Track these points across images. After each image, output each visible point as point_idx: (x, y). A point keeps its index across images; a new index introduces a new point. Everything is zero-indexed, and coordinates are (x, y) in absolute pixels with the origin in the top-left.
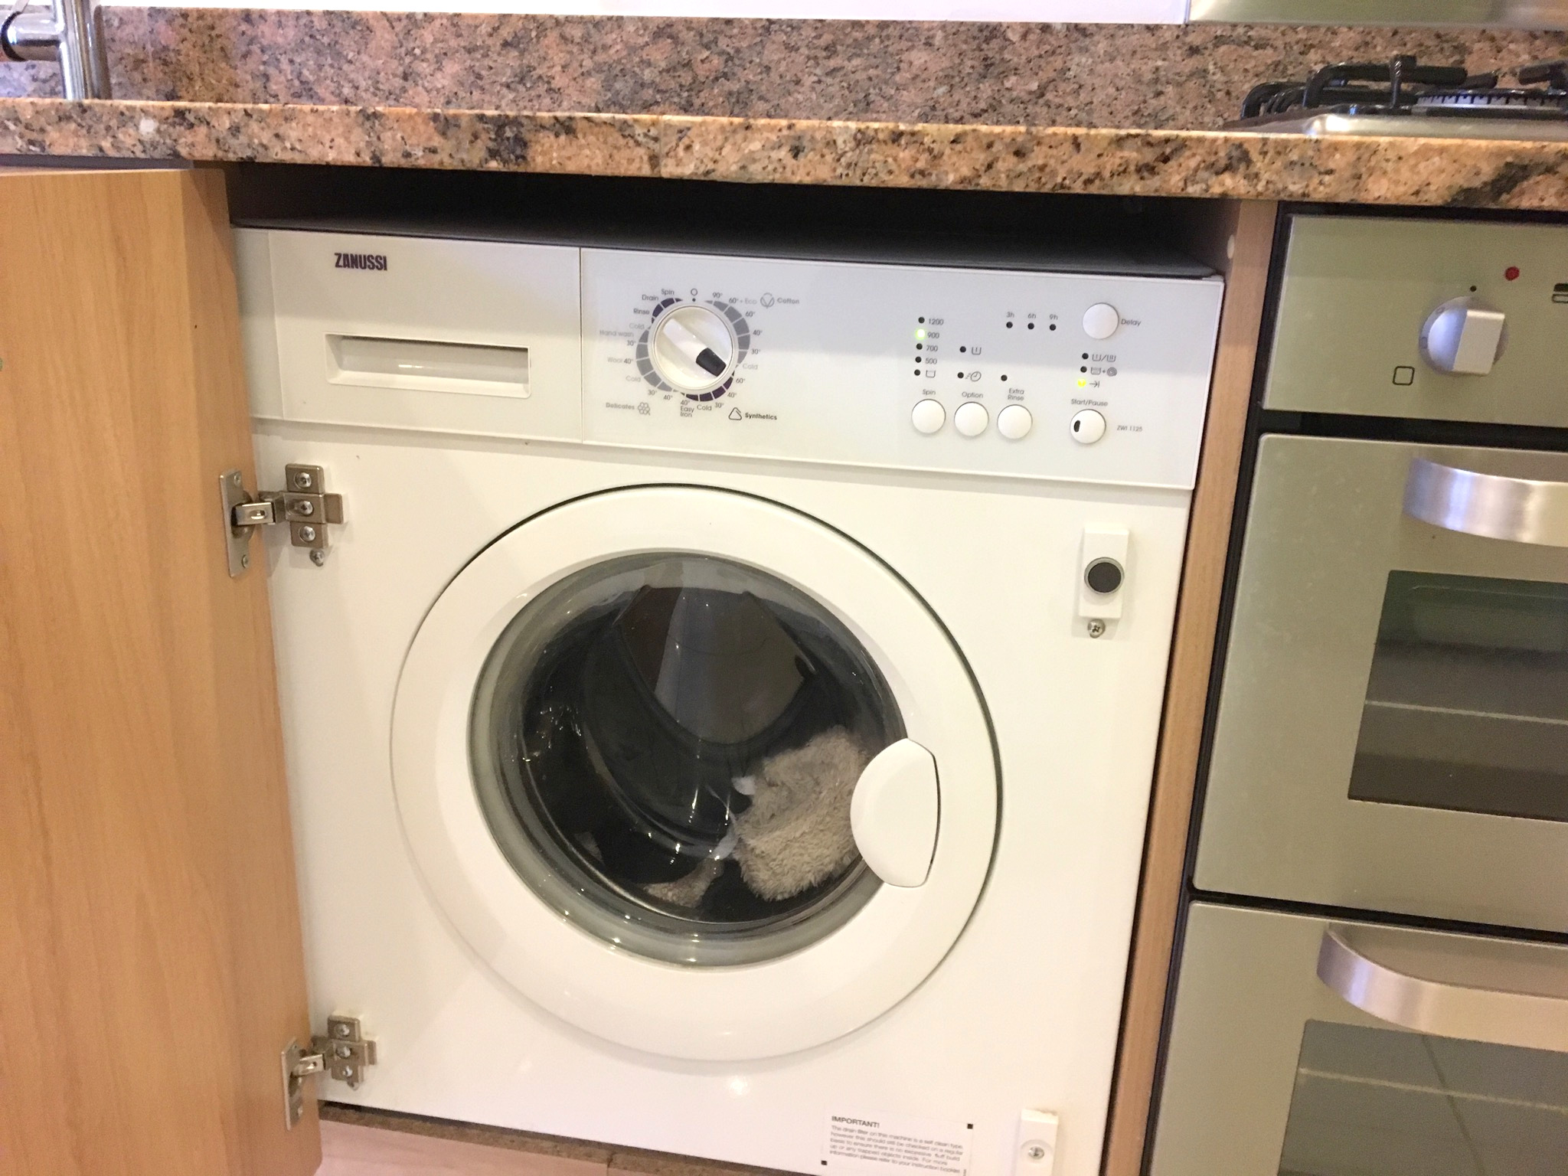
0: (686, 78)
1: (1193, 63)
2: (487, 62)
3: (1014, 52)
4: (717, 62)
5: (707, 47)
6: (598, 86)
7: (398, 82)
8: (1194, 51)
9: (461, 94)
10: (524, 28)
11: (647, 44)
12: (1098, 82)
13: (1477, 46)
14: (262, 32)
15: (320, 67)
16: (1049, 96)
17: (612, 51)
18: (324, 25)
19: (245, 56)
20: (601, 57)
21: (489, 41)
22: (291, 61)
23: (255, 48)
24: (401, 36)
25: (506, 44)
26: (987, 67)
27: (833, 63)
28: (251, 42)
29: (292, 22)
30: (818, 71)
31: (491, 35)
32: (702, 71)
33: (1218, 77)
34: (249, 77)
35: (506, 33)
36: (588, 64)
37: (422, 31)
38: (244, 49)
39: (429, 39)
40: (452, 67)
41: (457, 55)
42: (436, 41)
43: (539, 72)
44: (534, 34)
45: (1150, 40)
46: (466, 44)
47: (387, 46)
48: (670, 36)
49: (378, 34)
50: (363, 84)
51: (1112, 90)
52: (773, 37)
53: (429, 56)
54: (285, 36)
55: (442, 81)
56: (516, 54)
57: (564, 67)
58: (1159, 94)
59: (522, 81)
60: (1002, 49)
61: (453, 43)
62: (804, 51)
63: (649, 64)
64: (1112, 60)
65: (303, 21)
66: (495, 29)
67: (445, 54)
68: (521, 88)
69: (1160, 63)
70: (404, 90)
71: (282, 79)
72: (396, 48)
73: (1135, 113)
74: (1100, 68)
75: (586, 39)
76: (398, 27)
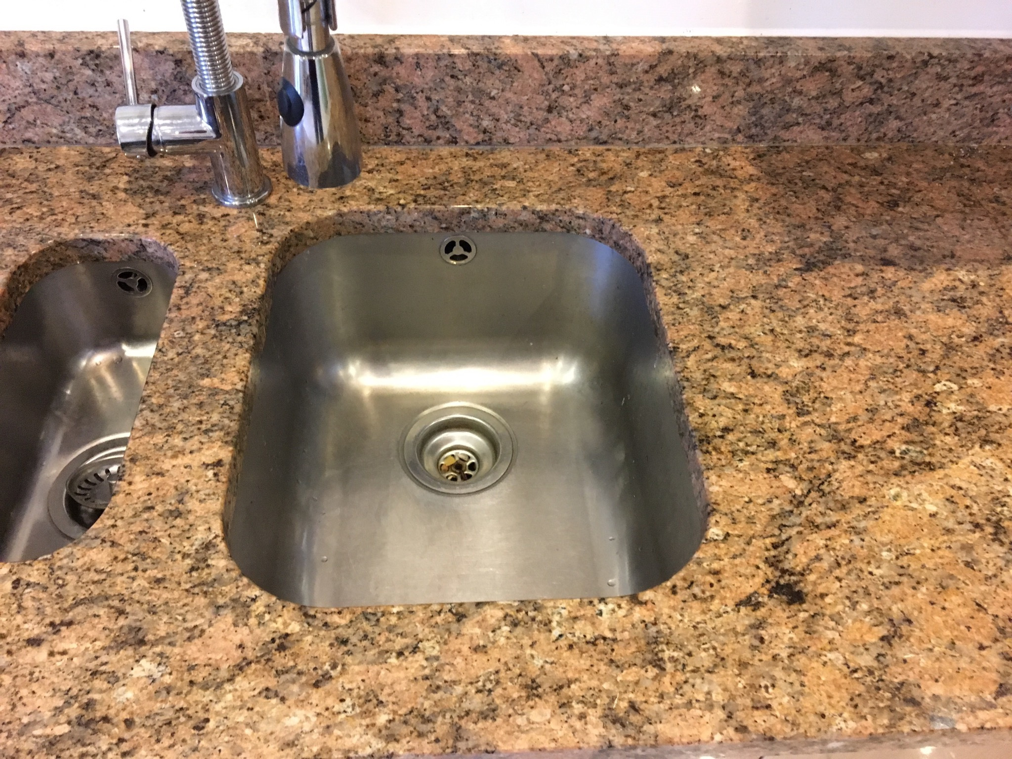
0: (833, 104)
2: (638, 95)
4: (867, 91)
5: (862, 78)
6: (744, 112)
7: (542, 115)
9: (604, 122)
10: (683, 66)
11: (804, 76)
14: (398, 73)
15: (460, 103)
17: (768, 83)
18: (468, 65)
19: (376, 95)
20: (755, 88)
21: (645, 78)
22: (428, 99)
23: (389, 88)
24: (551, 75)
25: (660, 80)
27: (974, 90)
29: (431, 63)
30: (959, 97)
31: (647, 72)
32: (850, 98)
34: (381, 114)
35: (662, 70)
36: (740, 94)
37: (575, 70)
39: (580, 76)
40: (599, 101)
41: (608, 90)
42: (587, 78)
44: (691, 71)
46: (620, 81)
47: (534, 84)
48: (830, 70)
49: (526, 74)
50: (504, 117)
52: (929, 69)
53: (577, 91)
55: (586, 112)
56: (670, 87)
57: (715, 98)
59: (670, 110)
61: (605, 79)
62: (953, 80)
63: (801, 94)
65: (442, 63)
66: (652, 67)
67: (596, 90)
68: (667, 116)
70: (547, 121)
71: (418, 114)
72: (543, 85)
76: (549, 67)
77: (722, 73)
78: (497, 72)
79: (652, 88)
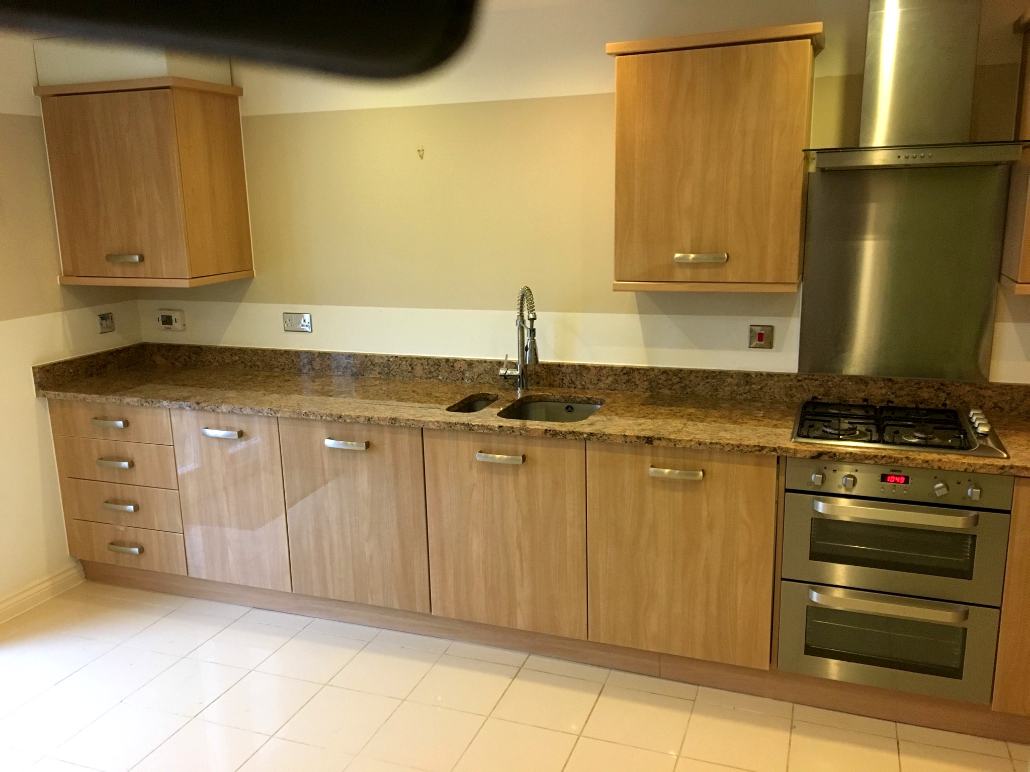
0: (670, 383)
1: (800, 383)
2: (619, 378)
3: (754, 379)
4: (678, 380)
5: (676, 376)
6: (648, 384)
7: (596, 382)
8: (799, 381)
9: (612, 385)
12: (776, 387)
13: (870, 382)
15: (577, 378)
16: (763, 390)
17: (652, 375)
18: (579, 368)
19: (557, 375)
20: (648, 377)
21: (620, 372)
22: (570, 376)
23: (560, 373)
25: (624, 374)
26: (747, 383)
27: (708, 380)
28: (560, 371)
29: (570, 367)
30: (704, 382)
32: (674, 381)
33: (806, 387)
34: (558, 379)
35: (624, 371)
36: (645, 379)
38: (558, 373)
39: (605, 372)
40: (610, 379)
42: (607, 373)
43: (632, 380)
44: (632, 371)
45: (788, 378)
46: (615, 373)
47: (594, 373)
50: (588, 382)
51: (779, 389)
53: (604, 376)
54: (568, 370)
55: (607, 381)
56: (627, 376)
57: (639, 379)
58: (791, 390)
59: (628, 382)
60: (751, 379)
61: (611, 373)
63: (661, 379)
64: (779, 382)
65: (573, 367)
66: (622, 370)
67: (609, 375)
69: (791, 383)
70: (598, 383)
71: (567, 380)
72: (596, 373)
73: (786, 394)
74: (776, 384)
75: (645, 373)
76: (597, 369)
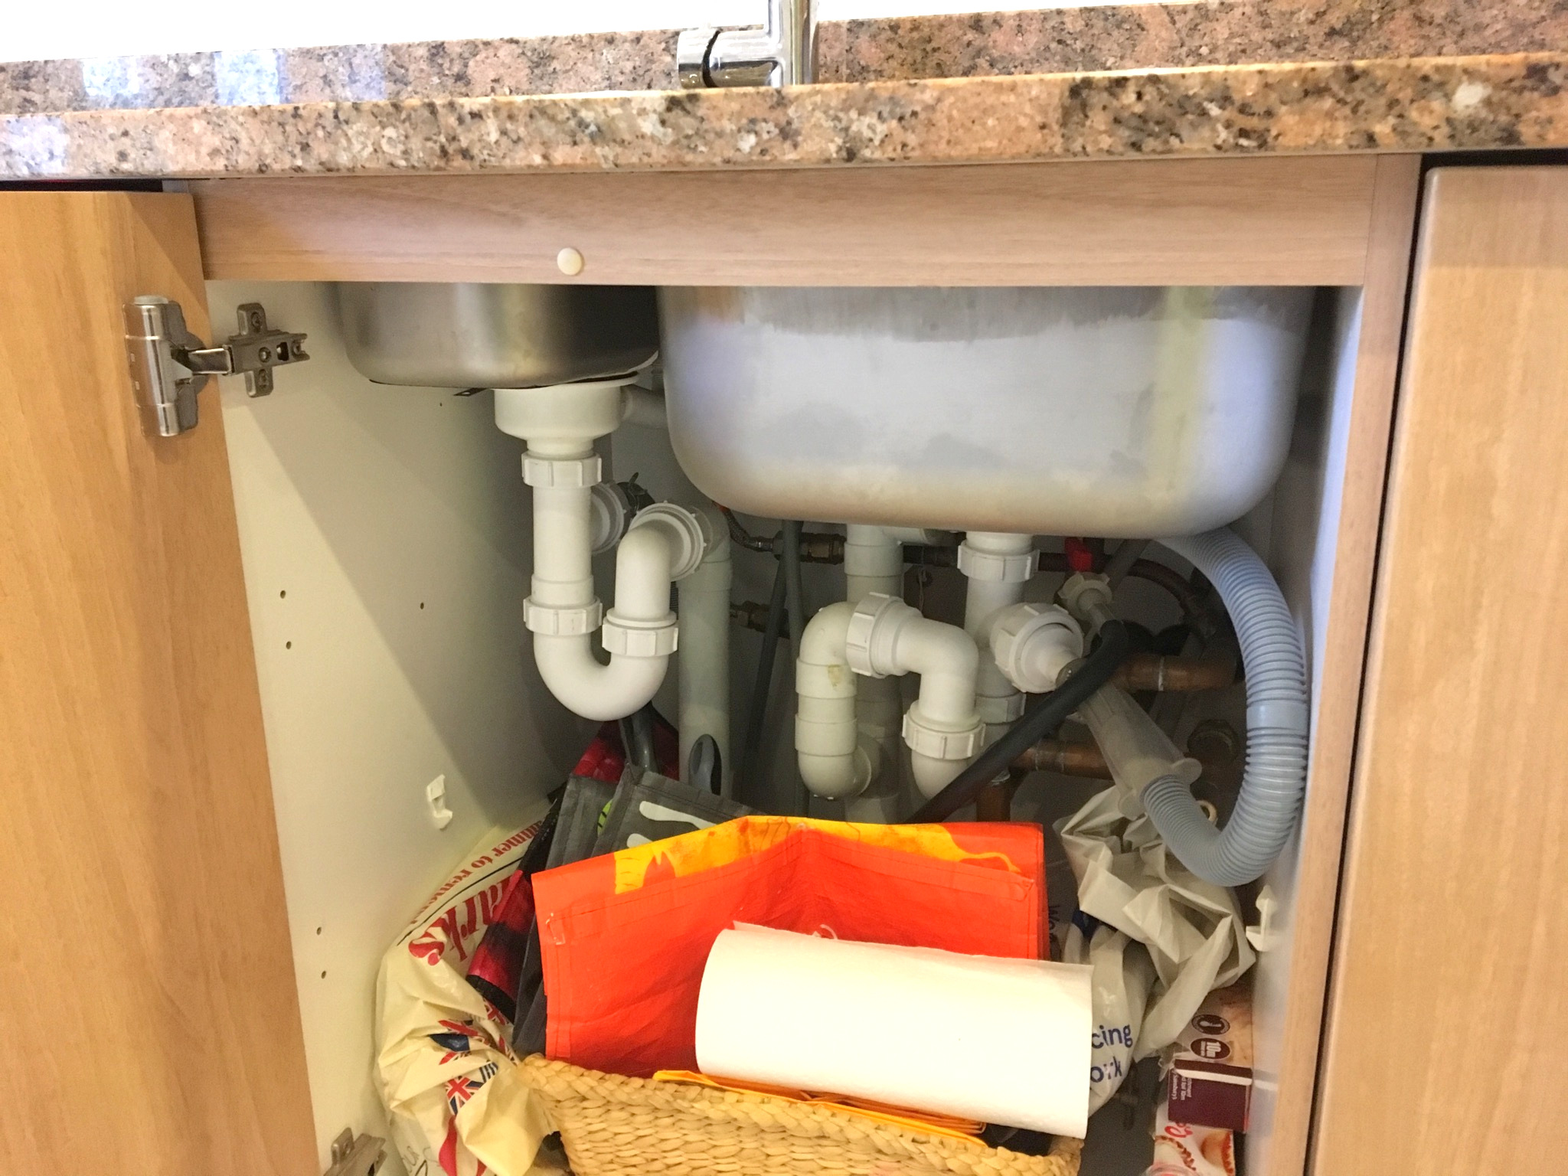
10: (1362, 10)
14: (995, 42)
21: (1309, 30)
24: (1184, 33)
25: (1332, 33)
28: (979, 53)
29: (1035, 26)
31: (1312, 22)
37: (1215, 25)
41: (1260, 51)
42: (1232, 35)
44: (1375, 17)
46: (1276, 37)
47: (1161, 47)
66: (1319, 15)
77: (1418, 19)
78: (1115, 33)
79: (1321, 46)
